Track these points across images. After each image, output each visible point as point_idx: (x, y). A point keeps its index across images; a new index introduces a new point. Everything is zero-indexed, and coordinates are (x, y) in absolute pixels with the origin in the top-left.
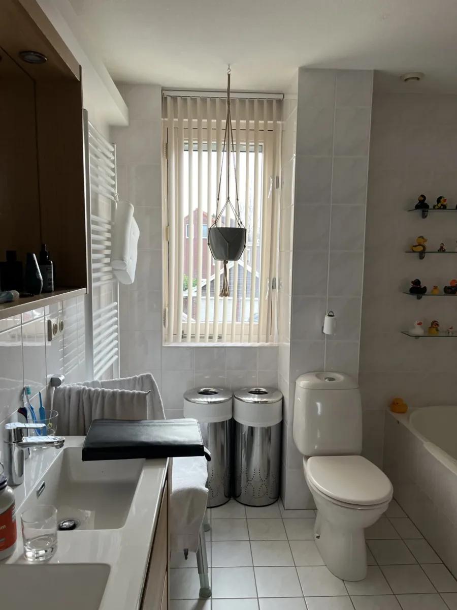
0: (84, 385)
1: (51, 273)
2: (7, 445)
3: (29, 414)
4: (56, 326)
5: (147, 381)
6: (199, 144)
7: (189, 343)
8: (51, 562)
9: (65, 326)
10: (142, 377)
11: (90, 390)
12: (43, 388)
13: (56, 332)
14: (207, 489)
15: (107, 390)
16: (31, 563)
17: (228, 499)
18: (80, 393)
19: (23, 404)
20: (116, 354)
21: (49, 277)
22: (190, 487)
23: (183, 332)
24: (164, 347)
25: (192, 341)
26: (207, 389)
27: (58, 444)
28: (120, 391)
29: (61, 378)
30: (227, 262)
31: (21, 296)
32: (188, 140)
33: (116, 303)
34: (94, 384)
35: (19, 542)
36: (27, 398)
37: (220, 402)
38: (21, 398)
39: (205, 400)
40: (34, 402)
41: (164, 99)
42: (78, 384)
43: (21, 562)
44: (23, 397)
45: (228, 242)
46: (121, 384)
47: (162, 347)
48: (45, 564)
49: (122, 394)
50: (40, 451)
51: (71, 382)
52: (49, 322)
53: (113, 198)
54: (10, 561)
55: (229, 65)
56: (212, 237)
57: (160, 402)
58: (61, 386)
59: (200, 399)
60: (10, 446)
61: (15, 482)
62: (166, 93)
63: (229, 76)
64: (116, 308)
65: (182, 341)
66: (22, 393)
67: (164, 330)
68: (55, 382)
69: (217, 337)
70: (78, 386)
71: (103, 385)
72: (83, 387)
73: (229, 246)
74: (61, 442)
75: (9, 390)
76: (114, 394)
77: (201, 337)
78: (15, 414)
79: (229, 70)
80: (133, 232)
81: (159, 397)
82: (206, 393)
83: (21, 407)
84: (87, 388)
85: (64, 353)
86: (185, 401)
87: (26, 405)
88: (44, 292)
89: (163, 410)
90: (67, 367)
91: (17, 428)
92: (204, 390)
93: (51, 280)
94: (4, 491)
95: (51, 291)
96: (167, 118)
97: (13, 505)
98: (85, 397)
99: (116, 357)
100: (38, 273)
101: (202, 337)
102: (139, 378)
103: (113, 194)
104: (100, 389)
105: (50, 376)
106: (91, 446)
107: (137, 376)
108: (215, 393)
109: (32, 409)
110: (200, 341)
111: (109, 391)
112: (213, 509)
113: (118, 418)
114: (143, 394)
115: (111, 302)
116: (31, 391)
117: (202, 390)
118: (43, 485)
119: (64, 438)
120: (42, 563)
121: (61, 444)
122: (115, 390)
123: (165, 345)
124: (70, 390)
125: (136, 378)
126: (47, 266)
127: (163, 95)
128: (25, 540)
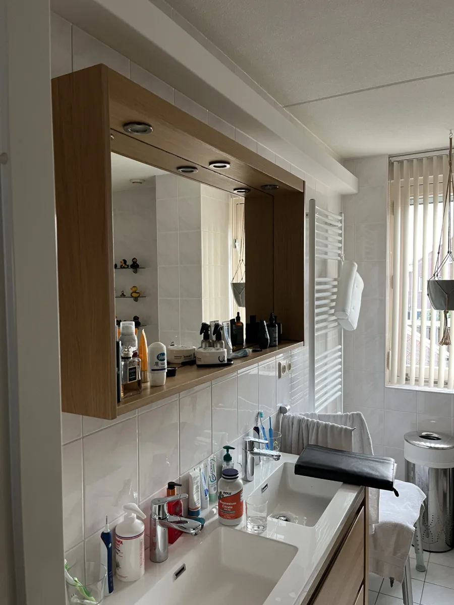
0: (304, 415)
1: (276, 333)
2: (244, 451)
3: (261, 432)
4: (284, 367)
5: (357, 419)
6: (425, 199)
7: (413, 387)
8: (262, 535)
9: (292, 366)
10: (353, 414)
11: (308, 420)
12: (273, 413)
13: (284, 371)
14: (414, 528)
15: (321, 422)
16: (250, 532)
17: (450, 548)
18: (300, 421)
19: (257, 425)
20: (340, 390)
21: (274, 336)
22: (396, 522)
23: (407, 375)
24: (386, 388)
25: (416, 384)
26: (429, 433)
27: (277, 457)
28: (331, 424)
29: (288, 408)
30: (448, 312)
31: (253, 351)
32: (414, 196)
33: (340, 346)
34: (313, 415)
35: (244, 517)
36: (261, 420)
37: (443, 449)
38: (257, 420)
39: (428, 444)
40: (265, 424)
41: (391, 164)
42: (300, 414)
43: (243, 530)
44: (258, 419)
45: (447, 294)
46: (335, 418)
47: (384, 387)
48: (258, 536)
49: (333, 426)
50: (268, 461)
51: (296, 411)
52: (280, 364)
53: (339, 258)
54: (238, 528)
55: (451, 130)
56: (431, 287)
57: (369, 439)
58: (287, 414)
59: (423, 443)
60: (246, 453)
61: (248, 479)
62: (393, 159)
63: (451, 139)
64: (340, 350)
65: (406, 383)
66: (257, 416)
67: (387, 372)
68: (282, 410)
69: (443, 383)
70: (299, 415)
71: (320, 417)
72: (303, 417)
73: (448, 297)
74: (278, 456)
75: (251, 411)
76: (326, 426)
77: (425, 381)
78: (252, 431)
79: (451, 135)
80: (357, 285)
81: (368, 434)
82: (427, 437)
83: (256, 426)
84: (306, 418)
85: (292, 388)
86: (405, 442)
87: (259, 425)
88: (271, 346)
89: (372, 446)
90: (294, 399)
91: (251, 441)
92: (426, 434)
93: (276, 338)
94: (235, 481)
95: (276, 346)
96: (393, 180)
97: (241, 491)
98: (304, 425)
99: (340, 393)
100: (267, 334)
101: (427, 382)
102: (350, 416)
103: (339, 255)
104: (315, 421)
105: (279, 405)
106: (302, 464)
107: (348, 413)
108: (438, 439)
109: (263, 428)
110: (425, 385)
111: (322, 423)
112: (431, 553)
113: (329, 447)
114: (349, 429)
115: (336, 346)
116: (263, 415)
117: (424, 434)
118: (266, 486)
119: (281, 454)
120: (256, 534)
121: (278, 458)
122: (327, 423)
123: (388, 386)
124: (293, 418)
125: (347, 414)
126: (273, 328)
127: (390, 161)
128: (247, 517)
